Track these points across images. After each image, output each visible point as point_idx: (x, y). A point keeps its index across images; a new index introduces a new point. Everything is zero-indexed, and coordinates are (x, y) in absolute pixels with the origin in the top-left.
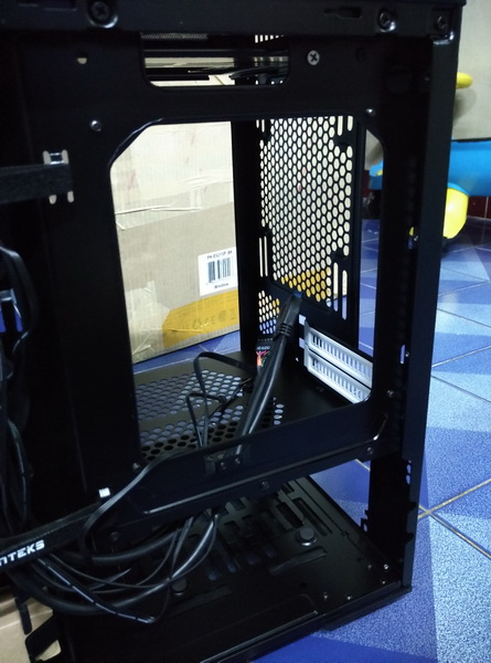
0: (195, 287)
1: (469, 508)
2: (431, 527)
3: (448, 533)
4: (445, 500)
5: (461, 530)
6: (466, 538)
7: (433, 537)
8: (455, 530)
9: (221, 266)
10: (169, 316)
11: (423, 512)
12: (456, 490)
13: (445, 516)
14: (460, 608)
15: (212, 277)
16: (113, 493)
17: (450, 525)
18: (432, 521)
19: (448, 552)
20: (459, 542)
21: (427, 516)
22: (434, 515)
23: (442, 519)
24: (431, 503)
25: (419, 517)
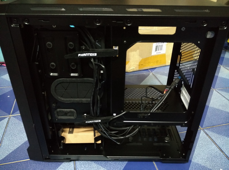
0: (151, 53)
1: (214, 130)
2: (201, 132)
3: (205, 135)
4: (208, 127)
5: (209, 135)
6: (210, 137)
7: (201, 135)
8: (207, 135)
9: (160, 47)
10: (141, 60)
11: (200, 128)
12: (212, 125)
13: (206, 131)
14: (201, 152)
15: (156, 50)
16: (116, 115)
17: (207, 133)
18: (202, 131)
19: (204, 139)
20: (207, 138)
21: (201, 130)
22: (203, 130)
23: (205, 131)
24: (203, 127)
25: (199, 129)
